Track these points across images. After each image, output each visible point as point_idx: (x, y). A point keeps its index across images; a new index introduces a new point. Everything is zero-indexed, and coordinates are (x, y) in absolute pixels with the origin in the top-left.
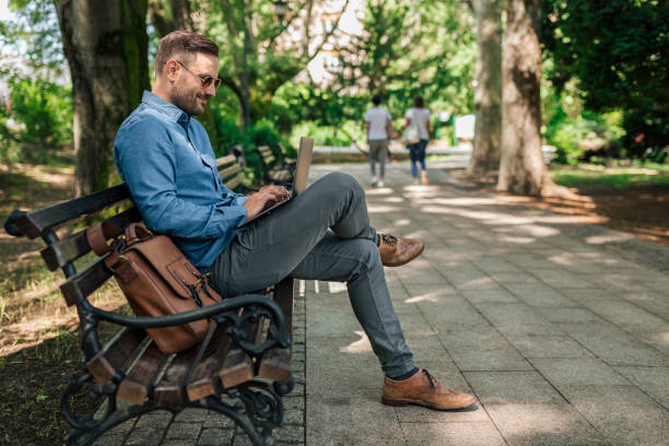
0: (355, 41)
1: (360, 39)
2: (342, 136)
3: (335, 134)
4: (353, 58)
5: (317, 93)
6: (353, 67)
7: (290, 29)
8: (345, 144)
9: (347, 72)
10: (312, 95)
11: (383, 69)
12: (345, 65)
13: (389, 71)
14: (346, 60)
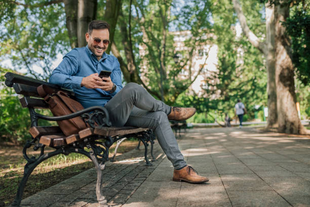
0: (213, 74)
1: (215, 73)
2: (210, 118)
3: (206, 117)
4: (212, 82)
5: (196, 98)
6: (213, 86)
7: (183, 70)
8: (212, 122)
9: (210, 88)
10: (194, 99)
11: (227, 86)
12: (209, 85)
13: (230, 87)
14: (210, 82)
